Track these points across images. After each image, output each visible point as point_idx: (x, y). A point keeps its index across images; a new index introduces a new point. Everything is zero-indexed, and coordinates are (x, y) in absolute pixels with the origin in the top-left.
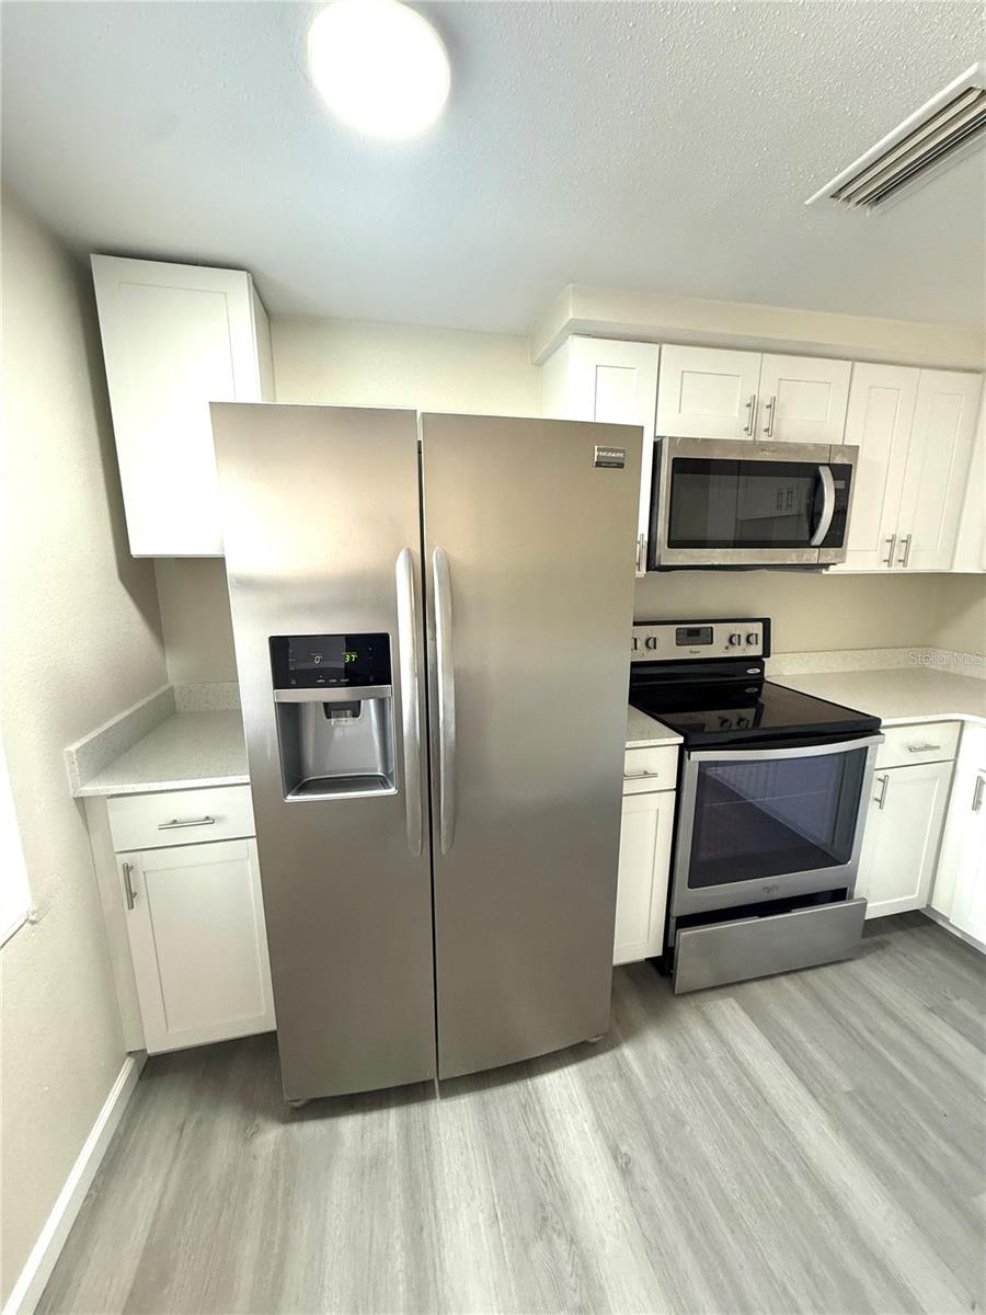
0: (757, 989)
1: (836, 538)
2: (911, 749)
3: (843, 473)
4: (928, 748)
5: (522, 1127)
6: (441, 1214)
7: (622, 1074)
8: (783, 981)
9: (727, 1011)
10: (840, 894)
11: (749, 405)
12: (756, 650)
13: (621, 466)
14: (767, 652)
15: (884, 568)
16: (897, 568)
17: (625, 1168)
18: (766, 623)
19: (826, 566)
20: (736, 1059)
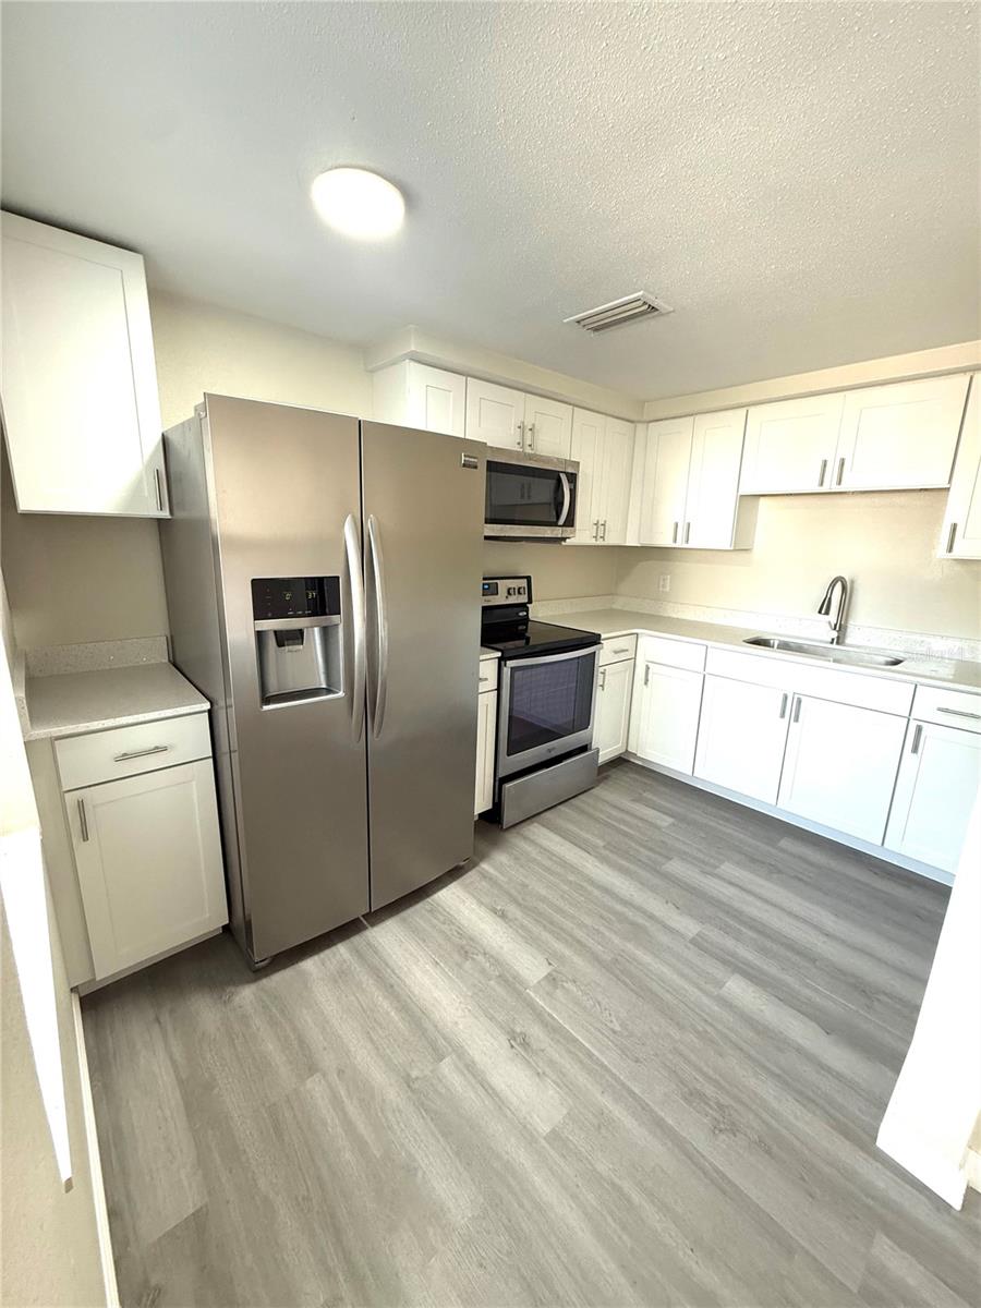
0: (548, 815)
1: (570, 522)
2: (616, 652)
3: (572, 478)
4: (623, 651)
5: (435, 921)
6: (402, 976)
7: (485, 876)
8: (559, 807)
9: (536, 831)
10: (584, 749)
11: (519, 427)
12: (523, 599)
13: (476, 467)
14: (530, 601)
15: (593, 542)
16: (600, 542)
17: (503, 915)
18: (529, 579)
19: (564, 539)
20: (545, 850)
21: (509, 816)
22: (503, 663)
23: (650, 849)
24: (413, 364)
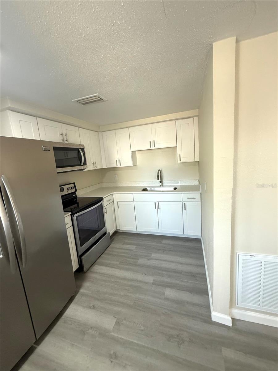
0: (99, 260)
1: (85, 164)
2: (108, 201)
3: (83, 150)
4: (110, 200)
5: (67, 325)
8: (102, 256)
9: (97, 268)
10: (105, 234)
11: (61, 135)
12: (74, 190)
13: (49, 151)
14: (76, 191)
15: (93, 169)
16: (95, 168)
17: (93, 307)
18: (74, 183)
19: (84, 169)
20: (101, 274)
21: (86, 267)
22: (73, 216)
23: (133, 258)
24: (10, 112)
